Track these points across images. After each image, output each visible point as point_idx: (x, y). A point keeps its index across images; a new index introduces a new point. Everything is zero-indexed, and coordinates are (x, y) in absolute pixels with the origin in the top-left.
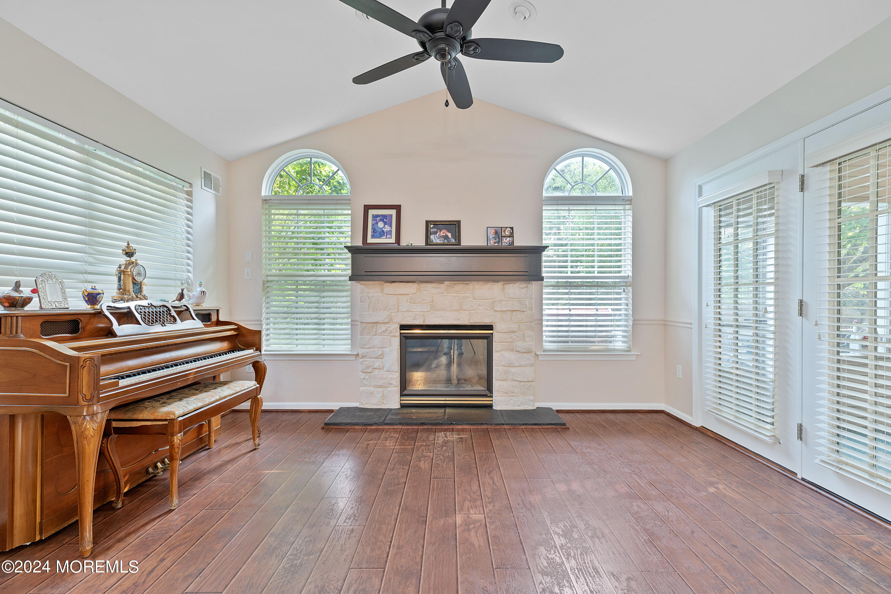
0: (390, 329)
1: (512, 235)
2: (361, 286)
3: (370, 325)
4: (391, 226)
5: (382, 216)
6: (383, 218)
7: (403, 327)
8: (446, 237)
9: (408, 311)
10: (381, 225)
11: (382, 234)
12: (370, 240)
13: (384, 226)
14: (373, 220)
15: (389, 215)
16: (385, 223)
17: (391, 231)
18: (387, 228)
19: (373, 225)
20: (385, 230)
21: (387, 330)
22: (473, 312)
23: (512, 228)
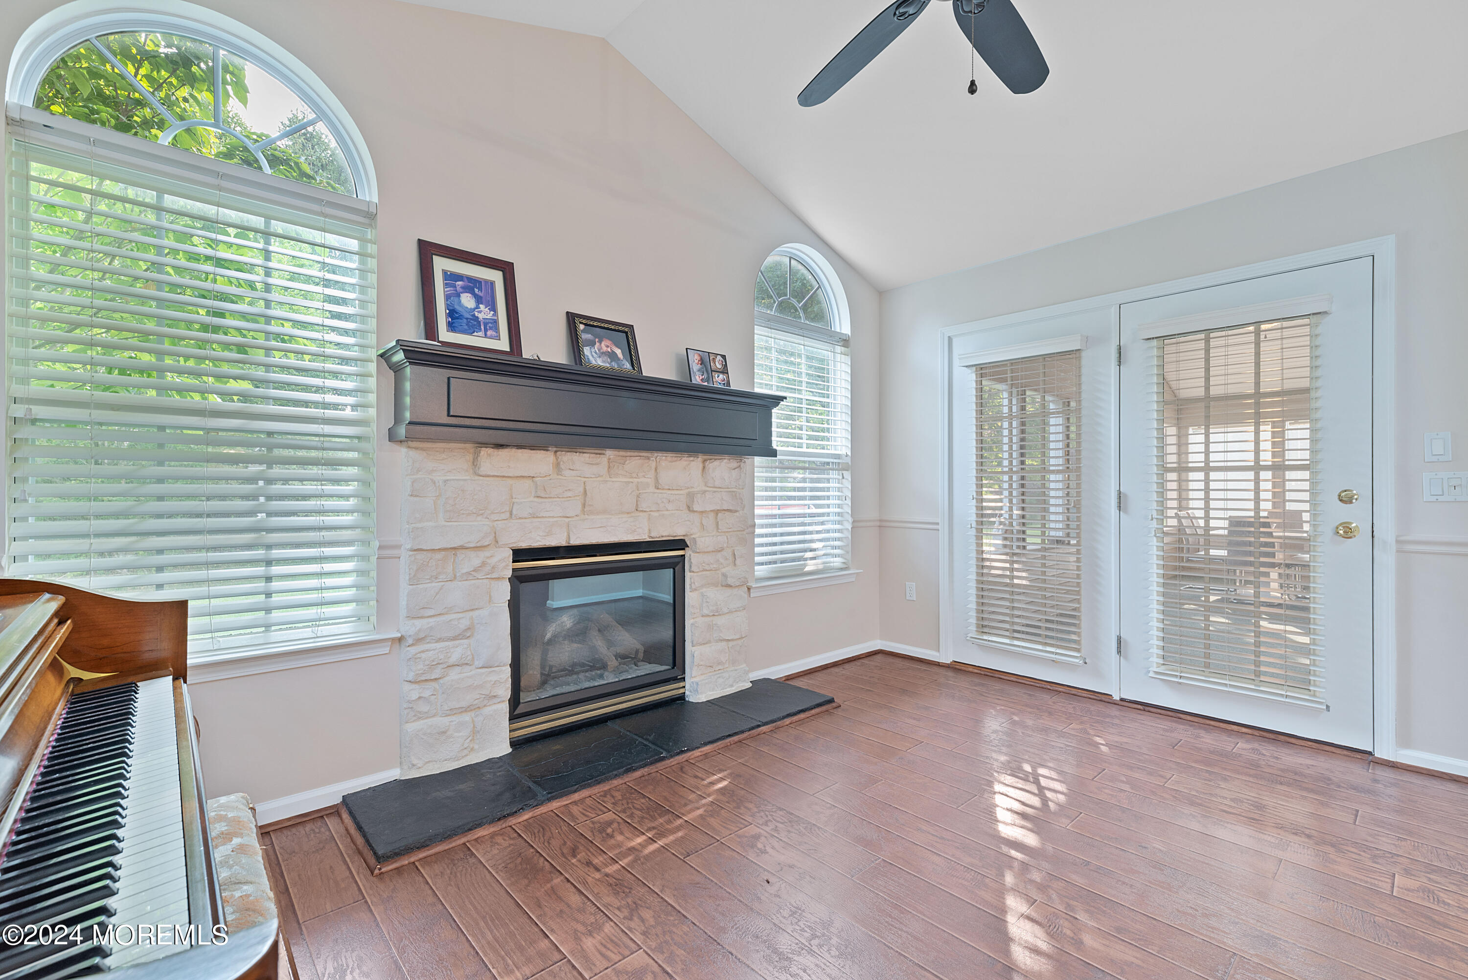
0: (493, 561)
1: (725, 371)
2: (412, 453)
3: (439, 556)
4: (494, 308)
5: (470, 279)
6: (472, 285)
7: (519, 555)
8: (612, 356)
9: (534, 516)
10: (467, 301)
11: (473, 325)
12: (445, 335)
13: (477, 307)
14: (446, 285)
15: (486, 281)
16: (479, 300)
17: (495, 322)
18: (484, 313)
19: (448, 297)
20: (481, 316)
21: (484, 564)
22: (656, 514)
23: (724, 357)
